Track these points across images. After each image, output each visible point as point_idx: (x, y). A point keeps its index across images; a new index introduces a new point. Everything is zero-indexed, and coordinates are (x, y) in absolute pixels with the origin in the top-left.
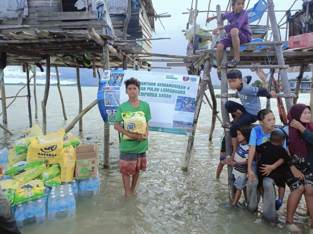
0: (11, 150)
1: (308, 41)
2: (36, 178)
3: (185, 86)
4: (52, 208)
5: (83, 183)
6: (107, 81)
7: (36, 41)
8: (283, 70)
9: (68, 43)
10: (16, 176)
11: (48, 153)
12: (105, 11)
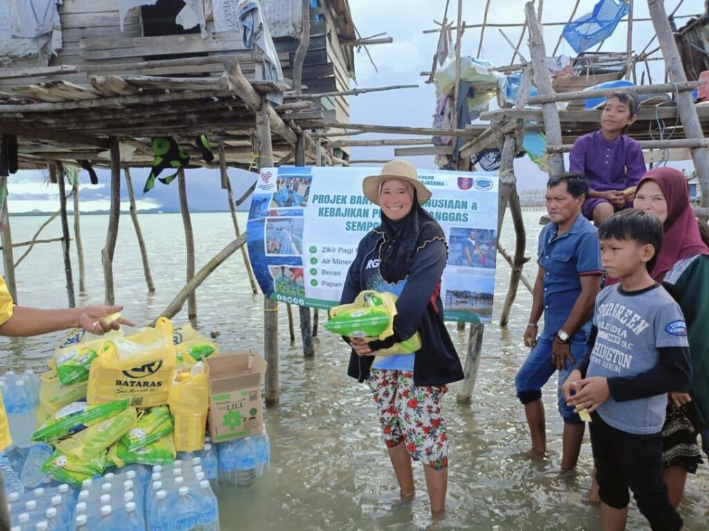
0: (45, 377)
2: (113, 444)
3: (466, 202)
4: (161, 525)
5: (229, 450)
6: (270, 194)
7: (92, 103)
8: (701, 149)
9: (170, 107)
10: (63, 442)
11: (142, 380)
12: (261, 24)
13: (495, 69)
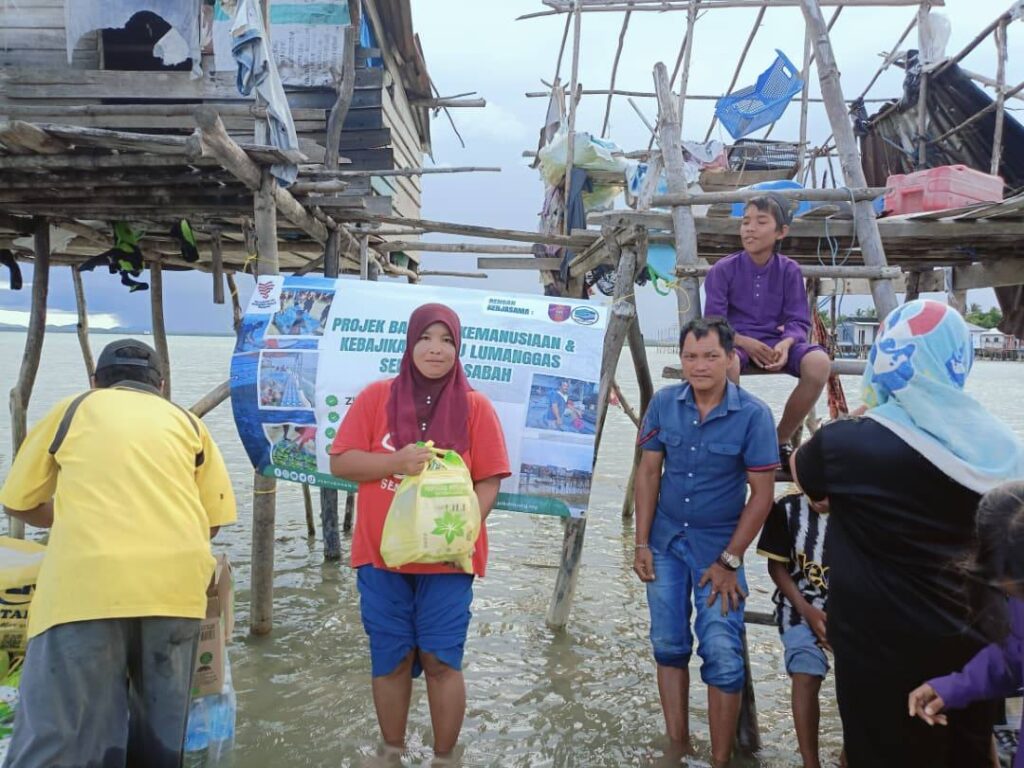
1: (948, 191)
3: (559, 339)
6: (270, 315)
8: (883, 282)
9: (121, 176)
11: (22, 607)
12: (265, 62)
13: (621, 154)
